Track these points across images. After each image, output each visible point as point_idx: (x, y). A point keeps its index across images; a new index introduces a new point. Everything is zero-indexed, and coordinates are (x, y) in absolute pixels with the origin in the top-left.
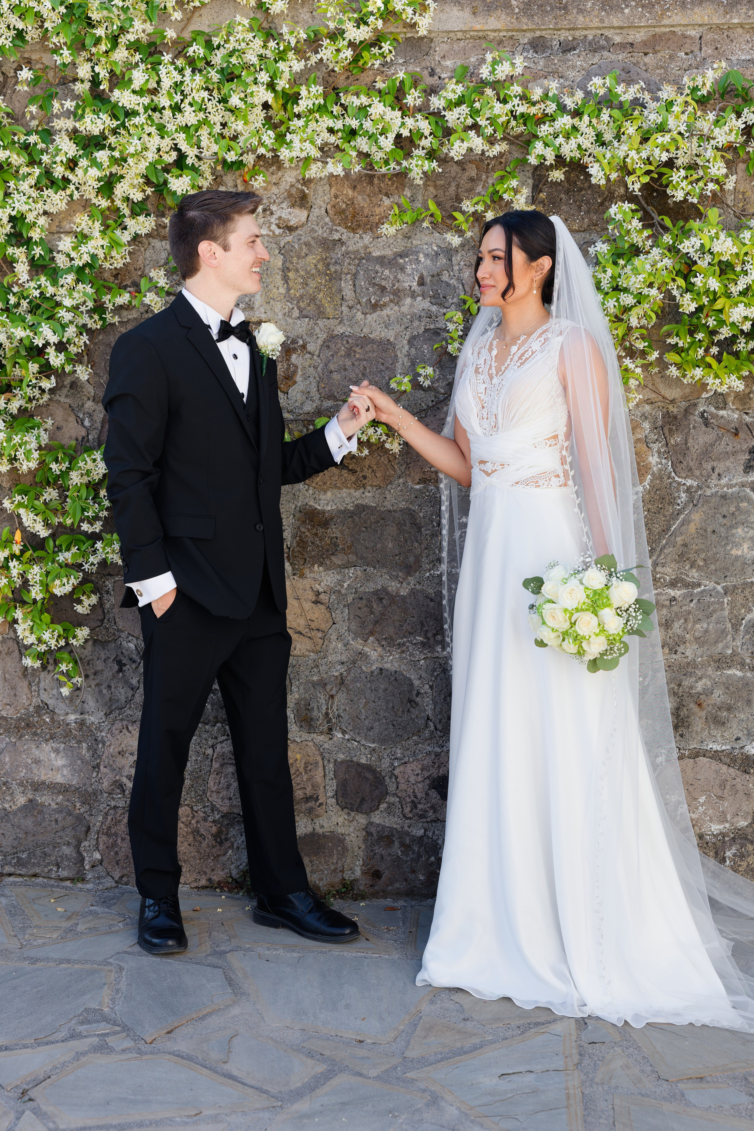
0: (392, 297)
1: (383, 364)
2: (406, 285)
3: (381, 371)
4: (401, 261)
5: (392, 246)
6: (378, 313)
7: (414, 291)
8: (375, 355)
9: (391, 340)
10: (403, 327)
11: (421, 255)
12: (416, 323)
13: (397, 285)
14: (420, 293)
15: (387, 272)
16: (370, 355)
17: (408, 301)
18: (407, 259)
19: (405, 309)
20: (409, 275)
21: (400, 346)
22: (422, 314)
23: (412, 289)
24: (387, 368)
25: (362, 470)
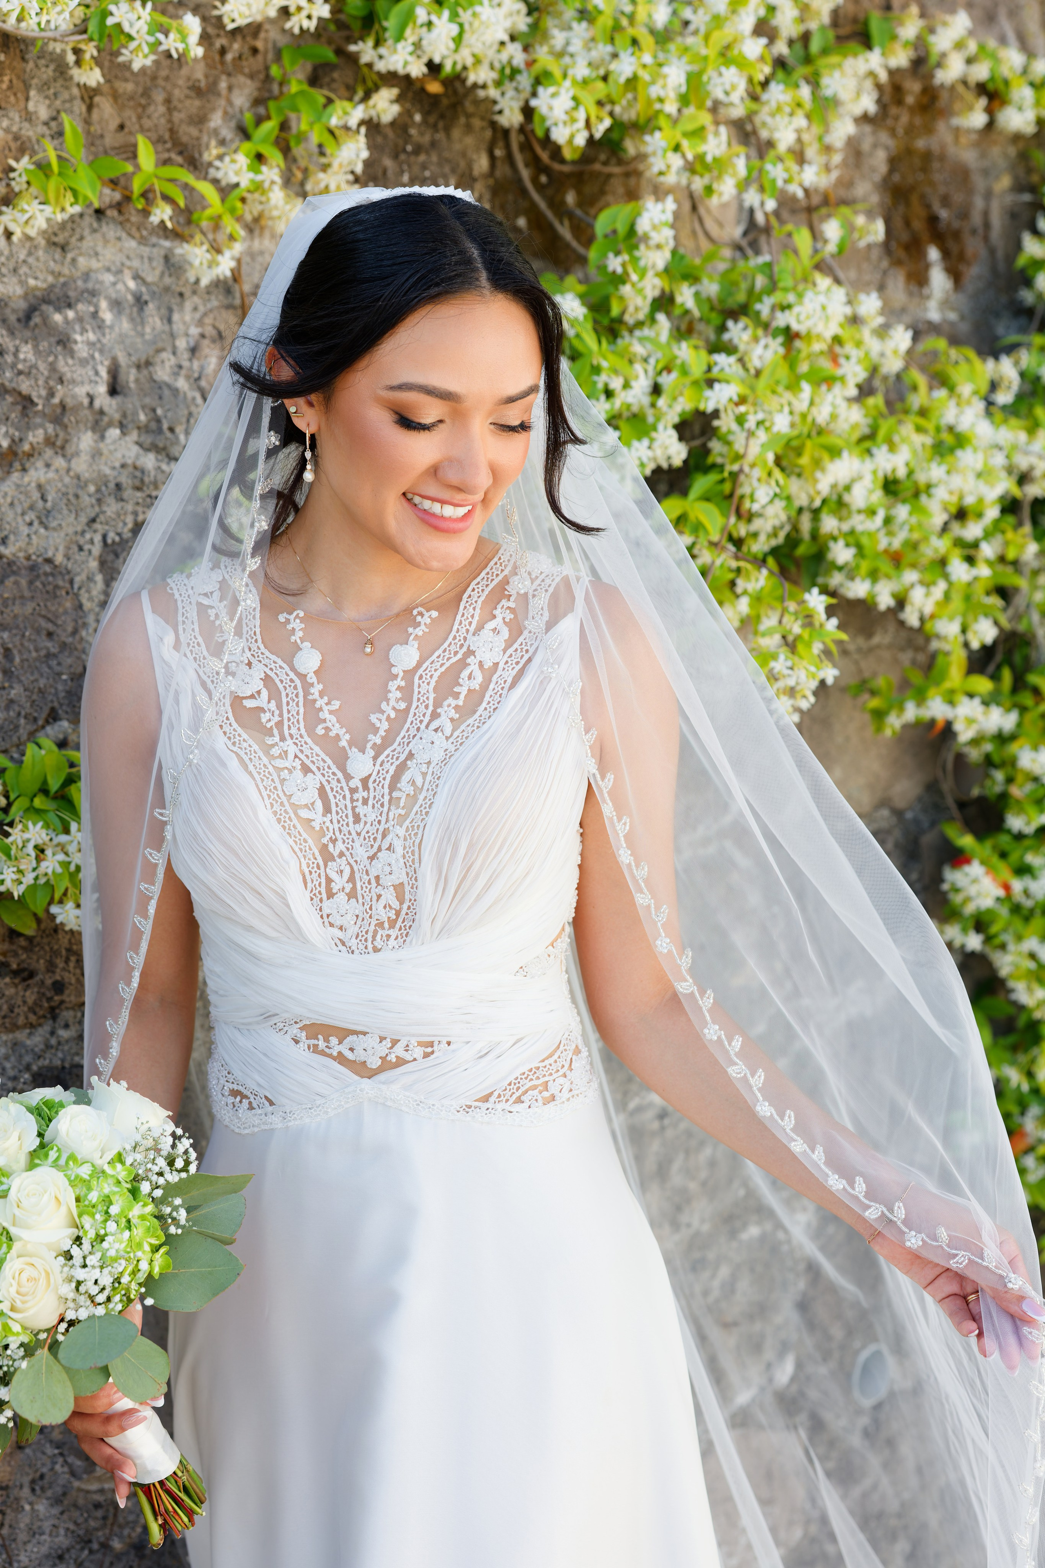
0: (50, 428)
1: (50, 635)
2: (81, 391)
3: (49, 656)
4: (58, 318)
5: (23, 270)
6: (15, 476)
7: (101, 412)
8: (29, 607)
9: (59, 559)
10: (83, 519)
11: (104, 304)
12: (111, 508)
13: (60, 390)
14: (117, 416)
15: (27, 352)
16: (17, 609)
17: (86, 440)
18: (71, 314)
19: (81, 465)
20: (84, 362)
21: (83, 576)
22: (124, 480)
23: (97, 404)
24: (64, 646)
25: (51, 967)
